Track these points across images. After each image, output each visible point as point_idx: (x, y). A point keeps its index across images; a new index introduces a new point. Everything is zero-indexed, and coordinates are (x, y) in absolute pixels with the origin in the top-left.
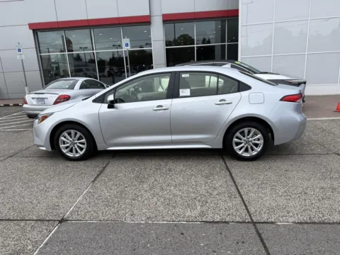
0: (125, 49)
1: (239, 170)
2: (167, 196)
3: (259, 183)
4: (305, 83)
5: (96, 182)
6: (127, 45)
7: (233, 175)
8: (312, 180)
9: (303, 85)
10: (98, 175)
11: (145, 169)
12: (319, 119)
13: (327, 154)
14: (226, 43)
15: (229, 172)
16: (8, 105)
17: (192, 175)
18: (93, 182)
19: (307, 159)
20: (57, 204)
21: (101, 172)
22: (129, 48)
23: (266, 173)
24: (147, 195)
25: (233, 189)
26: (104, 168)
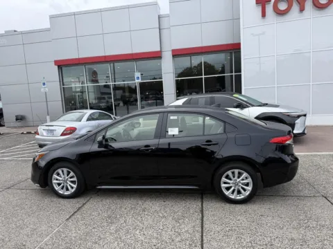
0: (137, 81)
1: (212, 213)
2: (129, 241)
3: (227, 229)
4: (305, 115)
5: (70, 220)
6: (138, 78)
7: (205, 219)
8: (285, 228)
9: (303, 117)
10: (75, 213)
11: (121, 207)
12: (319, 153)
13: (314, 196)
14: (234, 74)
15: (202, 214)
16: (30, 133)
17: (164, 217)
18: (68, 219)
19: (289, 202)
20: (24, 243)
21: (79, 209)
22: (140, 81)
23: (239, 217)
24: (110, 238)
25: (198, 235)
26: (84, 204)
